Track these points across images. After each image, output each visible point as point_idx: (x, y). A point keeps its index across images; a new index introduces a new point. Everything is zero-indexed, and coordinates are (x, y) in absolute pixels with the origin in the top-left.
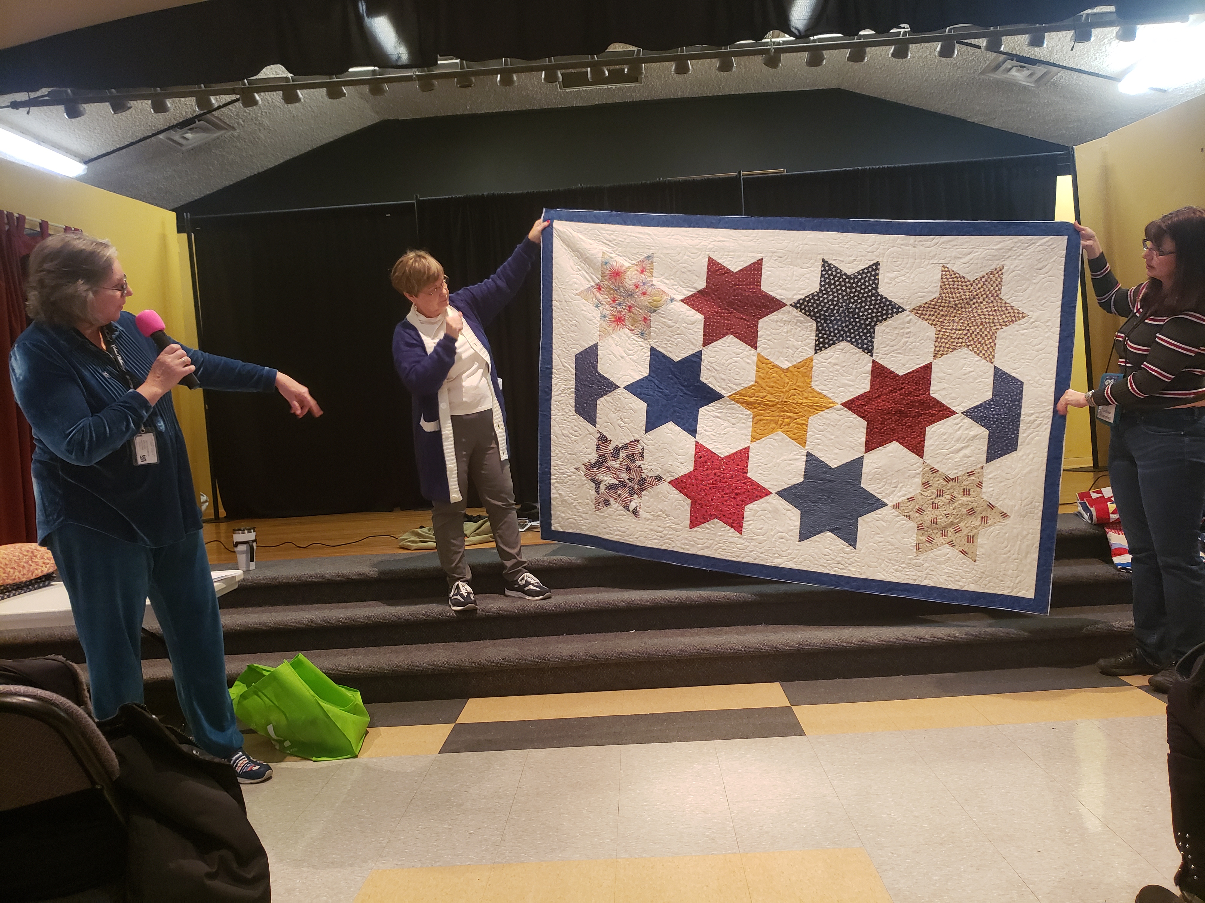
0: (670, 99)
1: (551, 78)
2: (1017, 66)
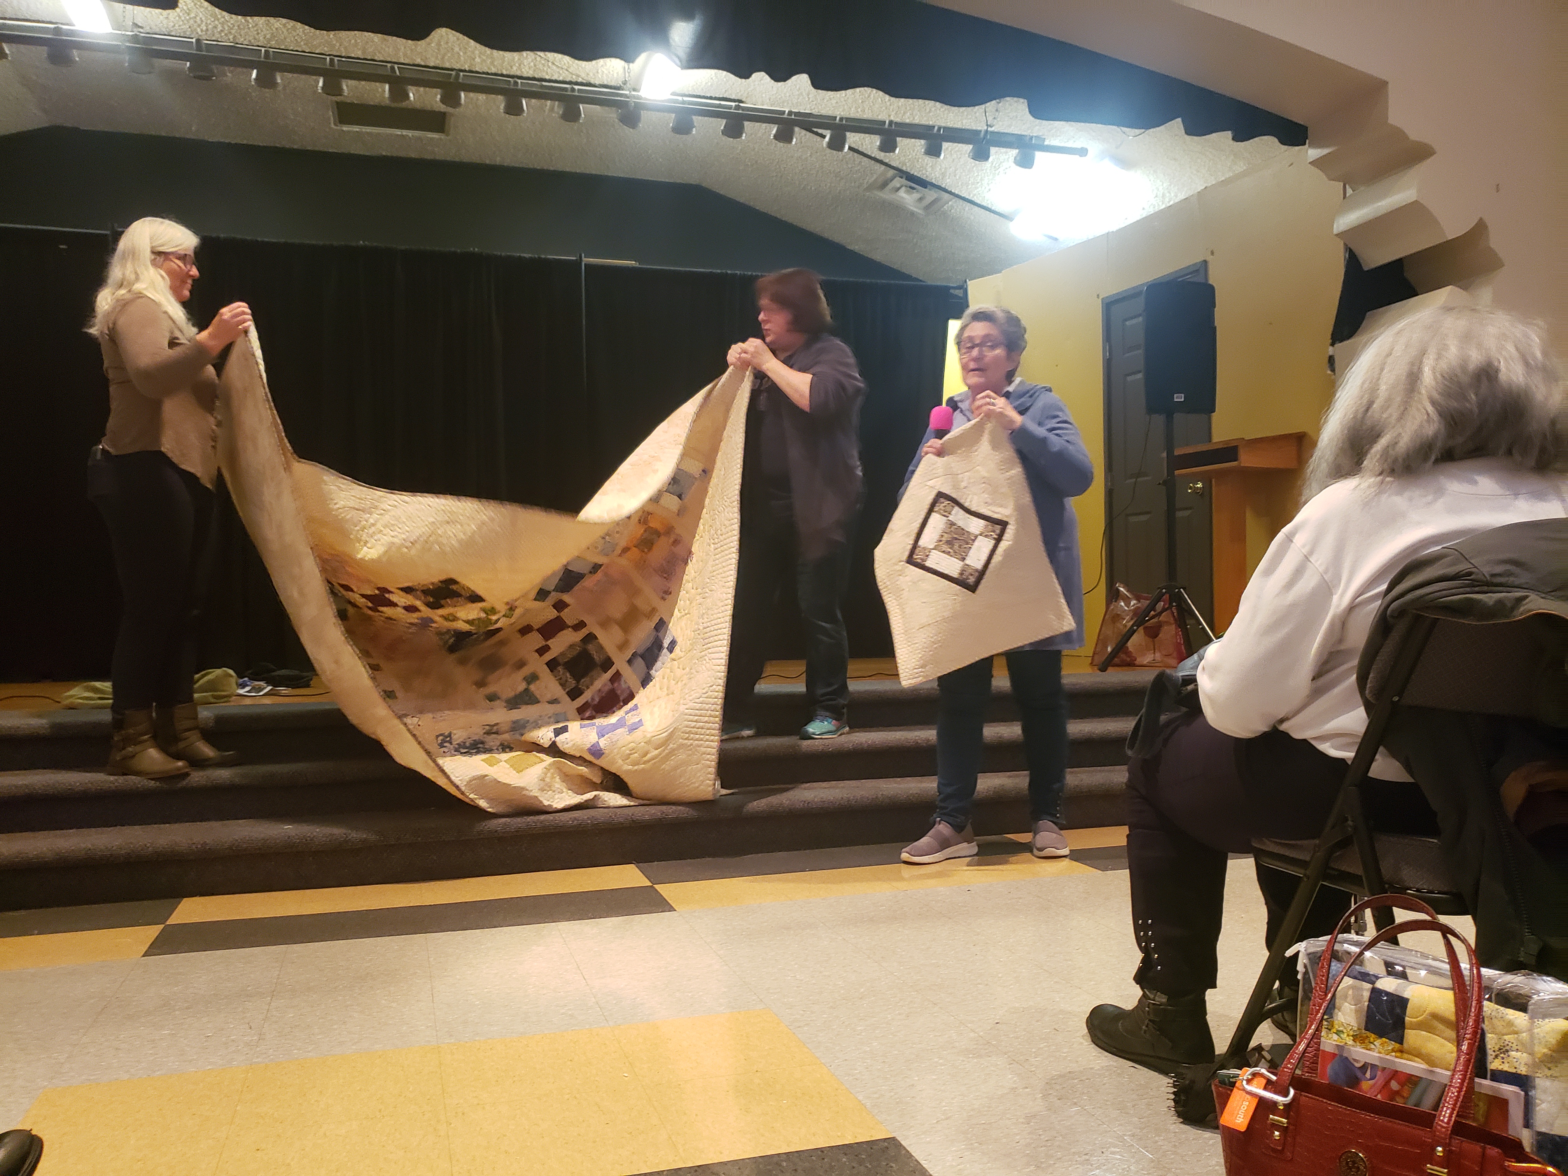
2: (906, 186)
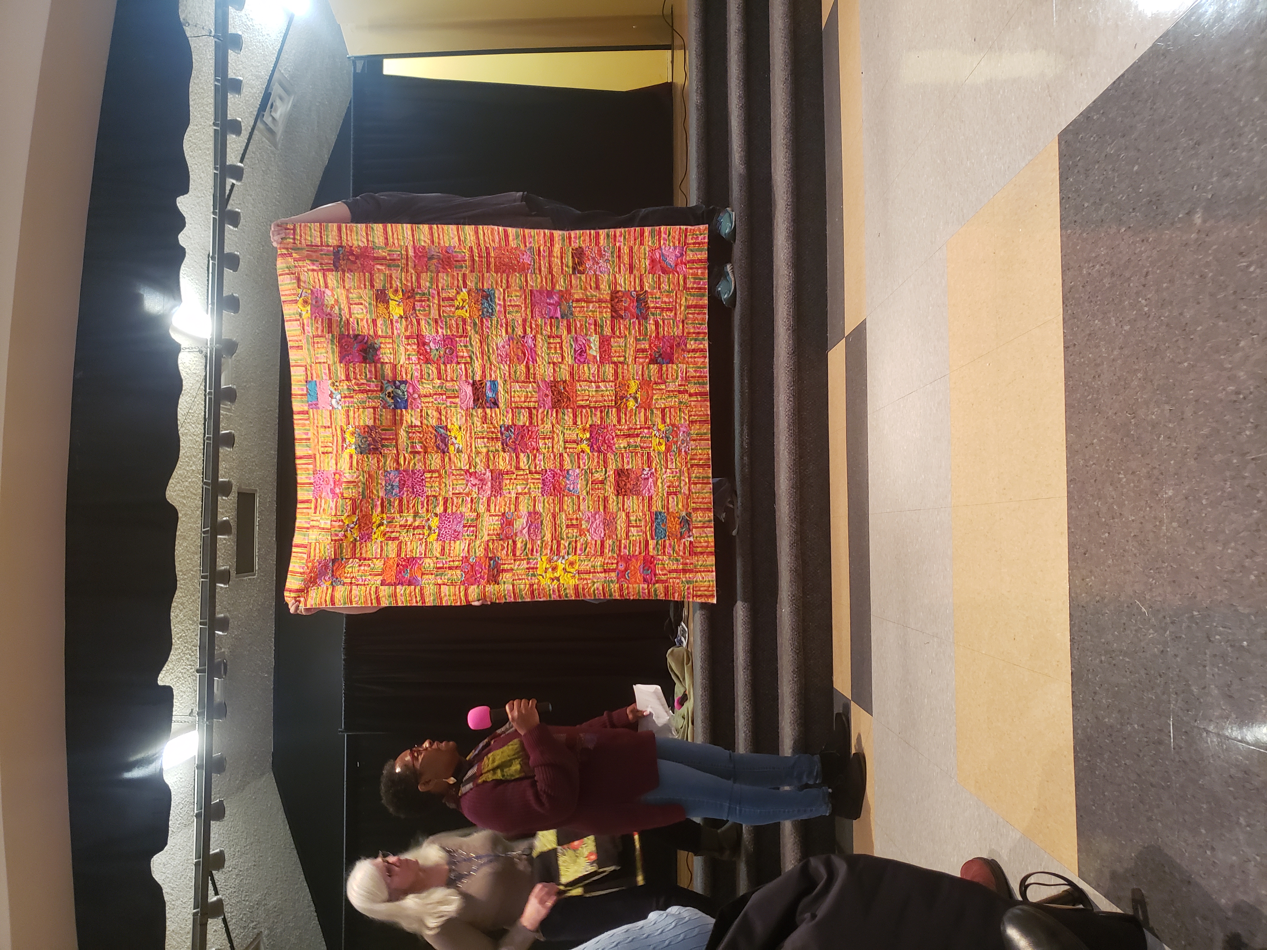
2: (271, 111)
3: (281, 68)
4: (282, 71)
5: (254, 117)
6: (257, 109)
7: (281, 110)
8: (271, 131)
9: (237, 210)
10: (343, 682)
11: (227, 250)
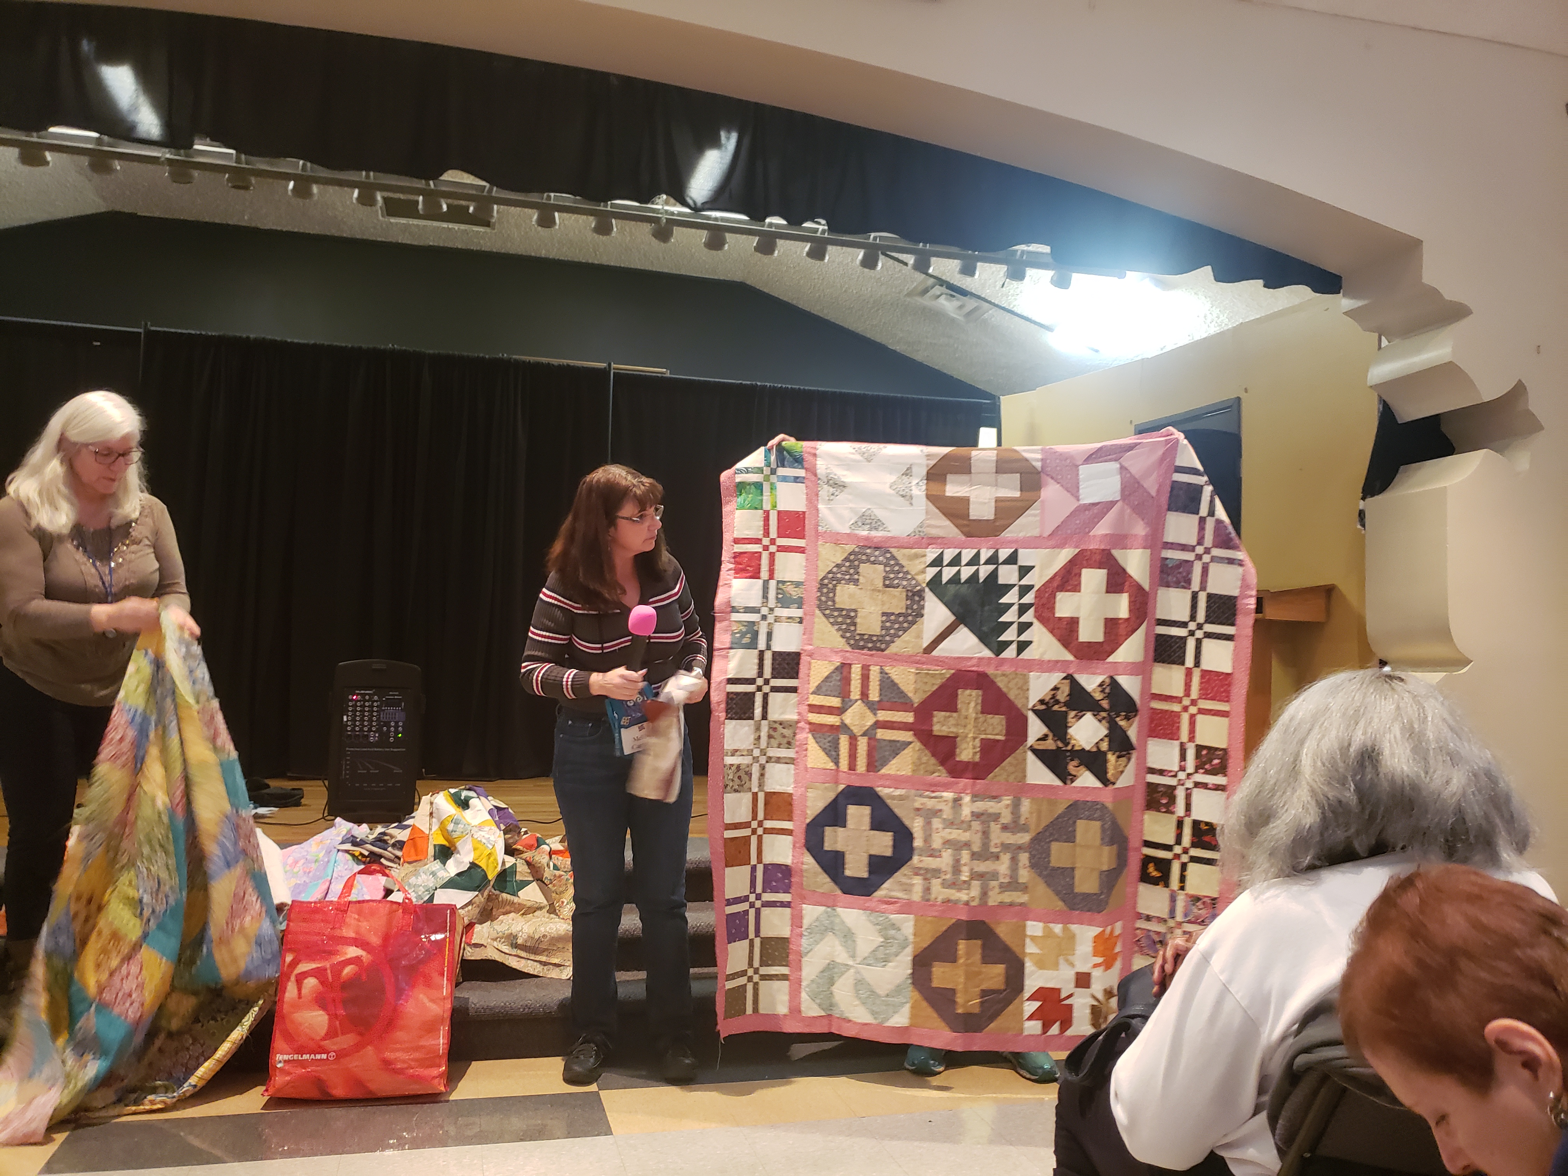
0: (531, 257)
1: (366, 200)
2: (946, 294)
3: (993, 311)
4: (990, 312)
5: (940, 276)
6: (948, 280)
7: (948, 305)
8: (925, 291)
9: (827, 258)
10: (217, 334)
11: (780, 242)
